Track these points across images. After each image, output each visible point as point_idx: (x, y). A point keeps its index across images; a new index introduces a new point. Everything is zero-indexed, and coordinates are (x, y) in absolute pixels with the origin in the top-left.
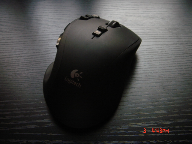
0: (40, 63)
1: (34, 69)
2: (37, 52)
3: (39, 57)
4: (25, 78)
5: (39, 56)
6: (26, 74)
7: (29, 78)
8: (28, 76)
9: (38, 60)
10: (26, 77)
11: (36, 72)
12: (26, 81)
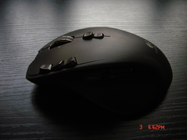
0: (28, 50)
1: (23, 55)
2: (24, 40)
3: (26, 45)
4: (13, 64)
5: (27, 43)
6: (15, 60)
7: (18, 64)
8: (16, 62)
9: (26, 47)
10: (15, 63)
11: (25, 58)
12: (15, 67)
